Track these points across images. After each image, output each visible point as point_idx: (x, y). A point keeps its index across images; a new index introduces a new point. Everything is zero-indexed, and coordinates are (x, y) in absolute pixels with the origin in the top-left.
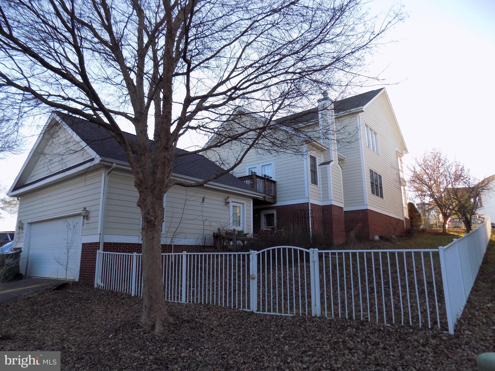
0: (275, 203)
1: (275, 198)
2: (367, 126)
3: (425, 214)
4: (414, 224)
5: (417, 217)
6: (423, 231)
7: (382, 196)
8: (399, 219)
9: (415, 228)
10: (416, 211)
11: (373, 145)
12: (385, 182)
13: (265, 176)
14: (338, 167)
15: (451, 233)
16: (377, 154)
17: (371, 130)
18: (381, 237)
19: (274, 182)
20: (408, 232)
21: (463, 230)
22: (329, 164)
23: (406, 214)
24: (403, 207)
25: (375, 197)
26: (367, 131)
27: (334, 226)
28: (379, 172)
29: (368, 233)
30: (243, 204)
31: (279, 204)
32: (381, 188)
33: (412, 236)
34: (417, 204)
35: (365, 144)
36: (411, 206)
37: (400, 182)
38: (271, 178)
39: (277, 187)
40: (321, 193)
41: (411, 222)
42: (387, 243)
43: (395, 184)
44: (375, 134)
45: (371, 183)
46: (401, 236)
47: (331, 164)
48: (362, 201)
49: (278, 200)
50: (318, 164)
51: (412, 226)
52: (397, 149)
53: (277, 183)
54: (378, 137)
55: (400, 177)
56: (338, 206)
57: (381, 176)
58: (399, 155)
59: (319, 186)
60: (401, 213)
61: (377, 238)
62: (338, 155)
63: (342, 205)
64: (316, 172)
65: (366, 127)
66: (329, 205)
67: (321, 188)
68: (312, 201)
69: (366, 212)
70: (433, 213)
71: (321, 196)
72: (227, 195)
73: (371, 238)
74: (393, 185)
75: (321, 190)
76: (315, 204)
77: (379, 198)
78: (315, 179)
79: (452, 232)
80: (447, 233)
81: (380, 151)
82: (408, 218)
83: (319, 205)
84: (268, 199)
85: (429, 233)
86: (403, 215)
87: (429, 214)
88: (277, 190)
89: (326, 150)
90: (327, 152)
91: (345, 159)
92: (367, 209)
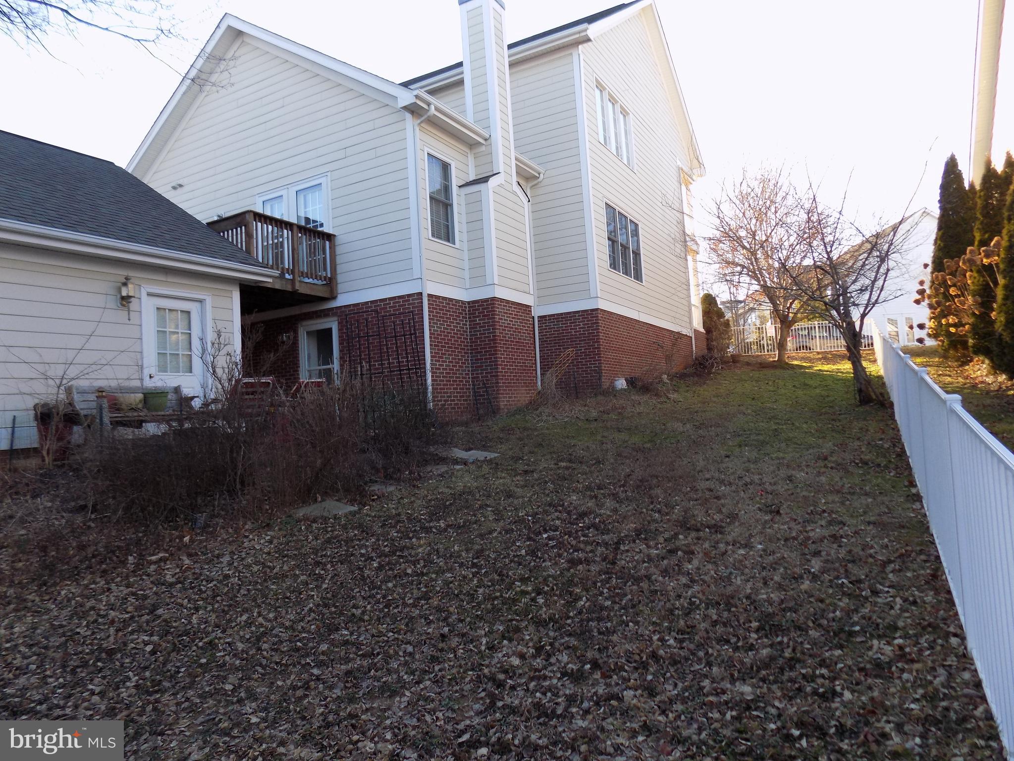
0: (334, 298)
1: (331, 283)
3: (737, 321)
4: (714, 343)
5: (722, 328)
6: (735, 359)
7: (638, 277)
8: (678, 333)
9: (716, 354)
10: (721, 314)
11: (617, 142)
12: (646, 240)
13: (307, 220)
14: (515, 193)
15: (795, 363)
16: (628, 165)
17: (613, 100)
18: (631, 382)
19: (329, 237)
20: (700, 364)
21: (818, 353)
22: (487, 181)
23: (697, 322)
24: (690, 305)
25: (619, 278)
26: (602, 100)
27: (502, 356)
28: (632, 214)
29: (599, 372)
30: (201, 301)
31: (344, 300)
32: (637, 254)
33: (710, 373)
34: (723, 303)
35: (595, 135)
36: (709, 301)
37: (685, 243)
38: (322, 225)
39: (339, 250)
40: (466, 265)
41: (708, 339)
42: (645, 398)
43: (672, 246)
44: (625, 113)
45: (609, 239)
46: (682, 376)
47: (493, 182)
48: (584, 288)
49: (341, 288)
50: (455, 182)
51: (710, 349)
52: (679, 163)
53: (339, 240)
54: (632, 121)
55: (684, 232)
56: (513, 303)
57: (636, 225)
58: (685, 178)
59: (458, 244)
60: (686, 319)
61: (621, 383)
62: (517, 159)
63: (526, 300)
64: (451, 205)
65: (597, 92)
66: (486, 300)
67: (466, 252)
68: (433, 288)
69: (592, 316)
70: (753, 318)
71: (467, 275)
72: (124, 272)
73: (606, 384)
74: (668, 249)
75: (466, 258)
76: (444, 298)
77: (630, 282)
78: (447, 226)
79: (796, 359)
80: (787, 364)
81: (635, 161)
82: (702, 330)
83: (457, 301)
84: (307, 285)
85: (748, 364)
86: (691, 322)
87: (745, 322)
88: (339, 260)
89: (479, 144)
90: (483, 148)
91: (542, 175)
92: (597, 309)
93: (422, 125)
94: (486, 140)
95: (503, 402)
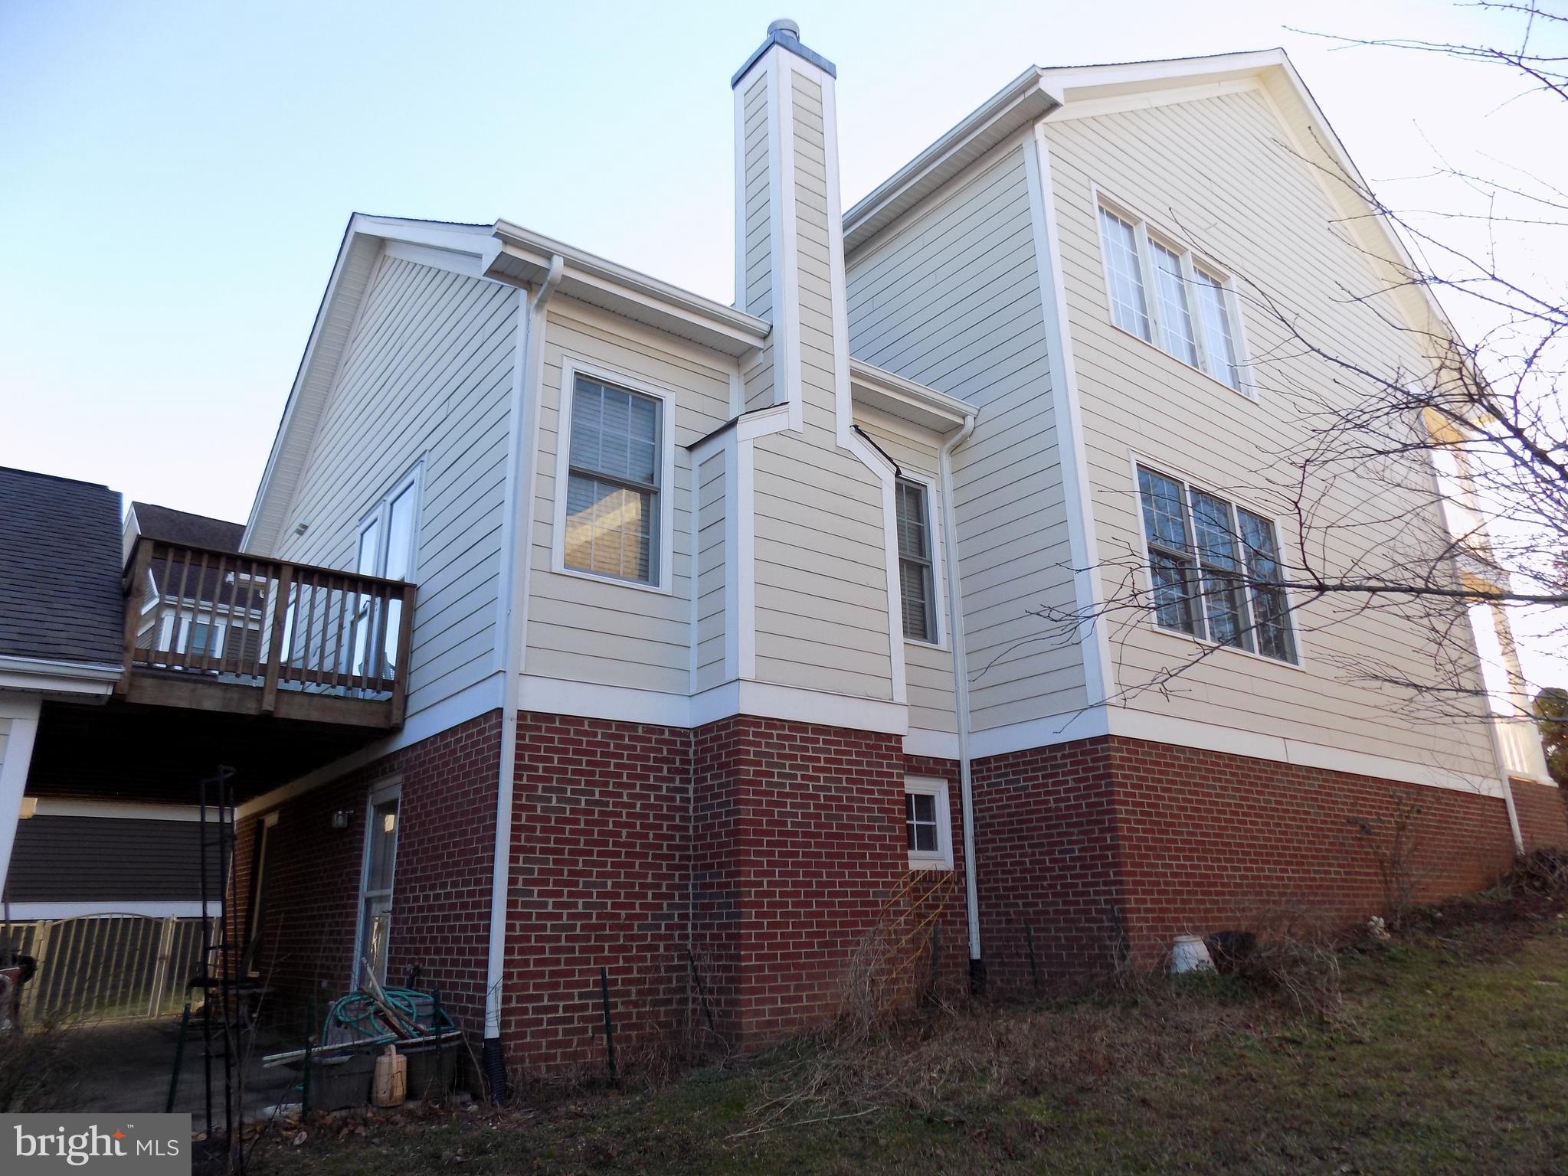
0: (396, 730)
1: (393, 693)
2: (1112, 211)
7: (1279, 649)
11: (1189, 336)
14: (847, 454)
16: (1236, 389)
17: (1167, 246)
19: (401, 589)
23: (1525, 760)
25: (1198, 652)
26: (1131, 244)
31: (417, 730)
35: (1096, 311)
40: (692, 635)
44: (1214, 276)
48: (1072, 679)
53: (424, 594)
57: (1264, 521)
61: (1195, 953)
62: (854, 373)
65: (1109, 225)
66: (725, 724)
67: (694, 605)
71: (693, 660)
75: (693, 617)
77: (1244, 661)
81: (1256, 377)
82: (1546, 780)
86: (1497, 762)
89: (752, 350)
90: (760, 358)
91: (970, 420)
92: (1106, 738)
93: (549, 306)
94: (765, 337)
95: (749, 1024)
